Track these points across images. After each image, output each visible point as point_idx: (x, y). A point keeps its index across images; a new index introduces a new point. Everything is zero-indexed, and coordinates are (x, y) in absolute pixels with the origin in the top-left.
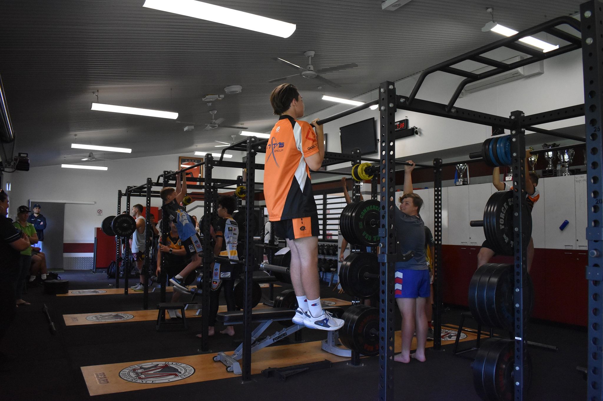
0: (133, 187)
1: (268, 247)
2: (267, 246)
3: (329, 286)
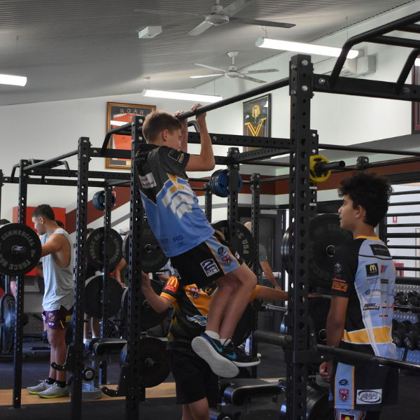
0: (33, 162)
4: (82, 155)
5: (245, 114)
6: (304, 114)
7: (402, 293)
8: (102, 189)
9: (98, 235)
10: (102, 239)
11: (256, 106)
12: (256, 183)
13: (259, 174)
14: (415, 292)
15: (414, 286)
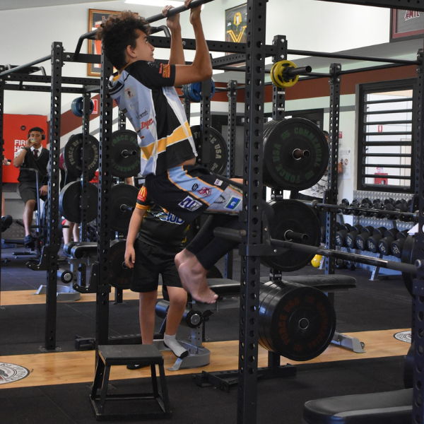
0: (9, 67)
1: (322, 207)
2: (321, 204)
3: (372, 279)
4: (55, 59)
5: (227, 22)
6: (260, 17)
7: (379, 200)
8: (80, 95)
9: (77, 141)
10: (80, 145)
11: (238, 14)
12: (233, 89)
13: (236, 81)
14: (392, 200)
15: (391, 194)
